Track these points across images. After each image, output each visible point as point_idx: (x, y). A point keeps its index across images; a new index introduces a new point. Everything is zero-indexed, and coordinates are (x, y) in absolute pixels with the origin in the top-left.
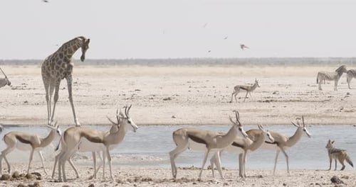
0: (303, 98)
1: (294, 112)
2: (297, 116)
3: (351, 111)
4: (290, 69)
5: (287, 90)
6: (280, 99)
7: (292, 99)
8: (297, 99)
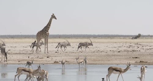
0: (21, 52)
1: (18, 59)
2: (19, 60)
3: (42, 58)
4: (16, 40)
5: (15, 49)
6: (11, 53)
7: (17, 53)
8: (19, 53)
